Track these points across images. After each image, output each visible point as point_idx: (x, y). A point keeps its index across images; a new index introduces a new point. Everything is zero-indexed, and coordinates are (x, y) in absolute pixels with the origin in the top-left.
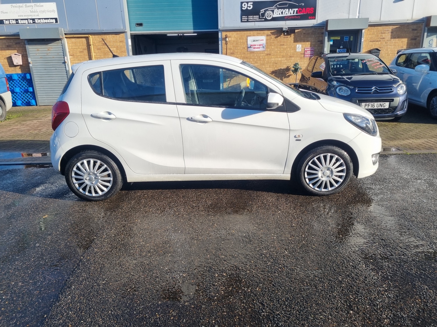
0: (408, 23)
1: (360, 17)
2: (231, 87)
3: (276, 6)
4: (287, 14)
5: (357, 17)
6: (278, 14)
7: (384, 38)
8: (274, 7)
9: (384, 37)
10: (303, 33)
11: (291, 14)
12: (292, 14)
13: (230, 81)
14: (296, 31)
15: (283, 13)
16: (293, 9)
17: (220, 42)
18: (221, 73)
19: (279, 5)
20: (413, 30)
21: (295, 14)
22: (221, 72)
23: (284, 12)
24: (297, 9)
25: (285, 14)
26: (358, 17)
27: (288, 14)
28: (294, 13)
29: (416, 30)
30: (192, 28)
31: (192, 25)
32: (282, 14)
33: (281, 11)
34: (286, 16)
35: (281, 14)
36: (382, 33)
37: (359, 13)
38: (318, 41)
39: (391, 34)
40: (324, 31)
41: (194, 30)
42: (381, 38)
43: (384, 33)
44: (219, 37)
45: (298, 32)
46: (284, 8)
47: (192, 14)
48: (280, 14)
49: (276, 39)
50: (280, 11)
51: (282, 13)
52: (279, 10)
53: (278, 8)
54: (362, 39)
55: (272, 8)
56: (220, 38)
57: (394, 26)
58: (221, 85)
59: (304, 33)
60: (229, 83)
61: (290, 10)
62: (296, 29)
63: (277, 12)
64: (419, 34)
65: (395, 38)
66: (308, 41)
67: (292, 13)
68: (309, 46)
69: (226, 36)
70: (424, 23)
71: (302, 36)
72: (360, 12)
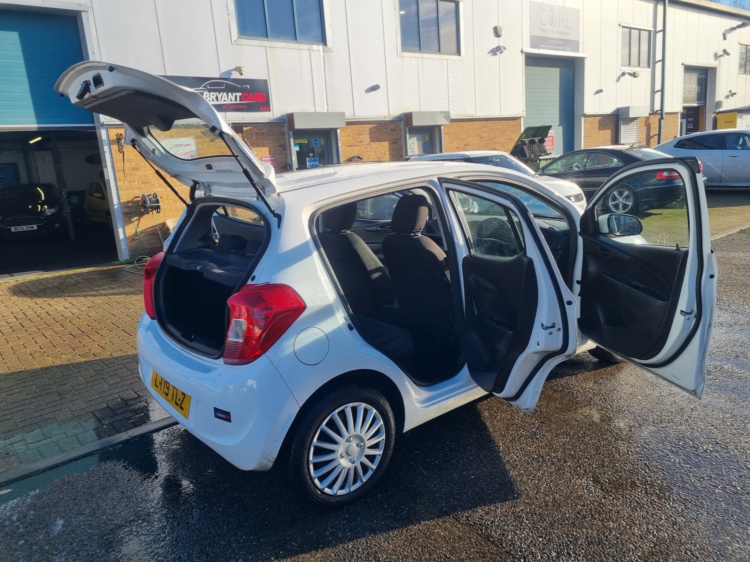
0: (385, 121)
1: (330, 111)
2: (141, 232)
3: (205, 86)
4: (225, 101)
5: (326, 111)
6: (211, 100)
7: (362, 142)
8: (201, 88)
9: (361, 140)
10: (254, 134)
11: (231, 101)
12: (234, 102)
13: (139, 221)
14: (245, 129)
15: (219, 99)
16: (234, 94)
17: (106, 148)
18: (116, 207)
19: (211, 85)
20: (392, 130)
21: (238, 102)
22: (116, 205)
23: (219, 97)
24: (240, 94)
25: (223, 100)
26: (328, 110)
27: (227, 100)
28: (236, 100)
29: (395, 130)
30: (34, 120)
31: (33, 115)
32: (217, 100)
33: (215, 96)
34: (224, 104)
35: (215, 100)
36: (359, 134)
37: (327, 105)
38: (280, 146)
39: (369, 135)
40: (286, 129)
41: (38, 124)
42: (359, 142)
43: (361, 134)
44: (103, 139)
45: (246, 130)
46: (219, 91)
47: (29, 92)
48: (213, 100)
49: (212, 143)
50: (213, 95)
51: (217, 98)
52: (212, 93)
53: (210, 91)
54: (339, 142)
55: (199, 89)
56: (106, 140)
57: (370, 125)
58: (120, 230)
59: (257, 133)
60: (138, 225)
61: (230, 94)
62: (244, 126)
63: (208, 96)
64: (398, 136)
65: (374, 141)
66: (264, 146)
67: (233, 99)
68: (268, 153)
69: (117, 137)
70: (402, 122)
71: (254, 138)
72: (329, 104)
